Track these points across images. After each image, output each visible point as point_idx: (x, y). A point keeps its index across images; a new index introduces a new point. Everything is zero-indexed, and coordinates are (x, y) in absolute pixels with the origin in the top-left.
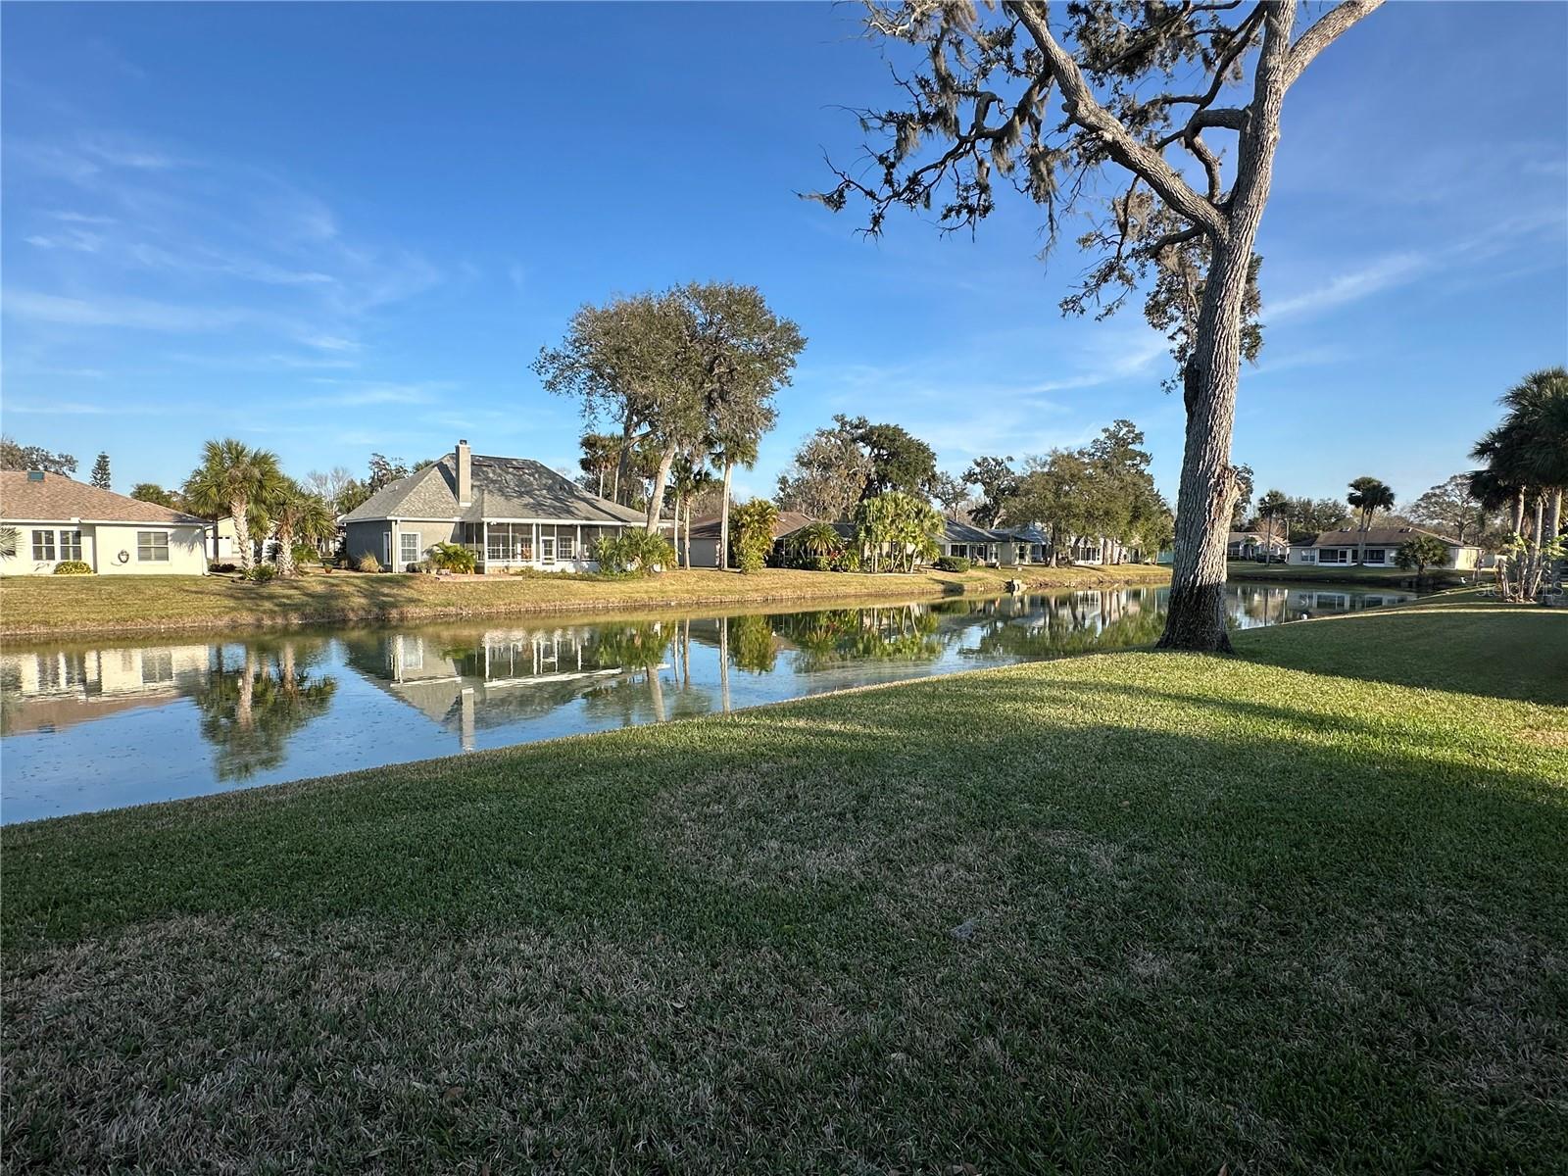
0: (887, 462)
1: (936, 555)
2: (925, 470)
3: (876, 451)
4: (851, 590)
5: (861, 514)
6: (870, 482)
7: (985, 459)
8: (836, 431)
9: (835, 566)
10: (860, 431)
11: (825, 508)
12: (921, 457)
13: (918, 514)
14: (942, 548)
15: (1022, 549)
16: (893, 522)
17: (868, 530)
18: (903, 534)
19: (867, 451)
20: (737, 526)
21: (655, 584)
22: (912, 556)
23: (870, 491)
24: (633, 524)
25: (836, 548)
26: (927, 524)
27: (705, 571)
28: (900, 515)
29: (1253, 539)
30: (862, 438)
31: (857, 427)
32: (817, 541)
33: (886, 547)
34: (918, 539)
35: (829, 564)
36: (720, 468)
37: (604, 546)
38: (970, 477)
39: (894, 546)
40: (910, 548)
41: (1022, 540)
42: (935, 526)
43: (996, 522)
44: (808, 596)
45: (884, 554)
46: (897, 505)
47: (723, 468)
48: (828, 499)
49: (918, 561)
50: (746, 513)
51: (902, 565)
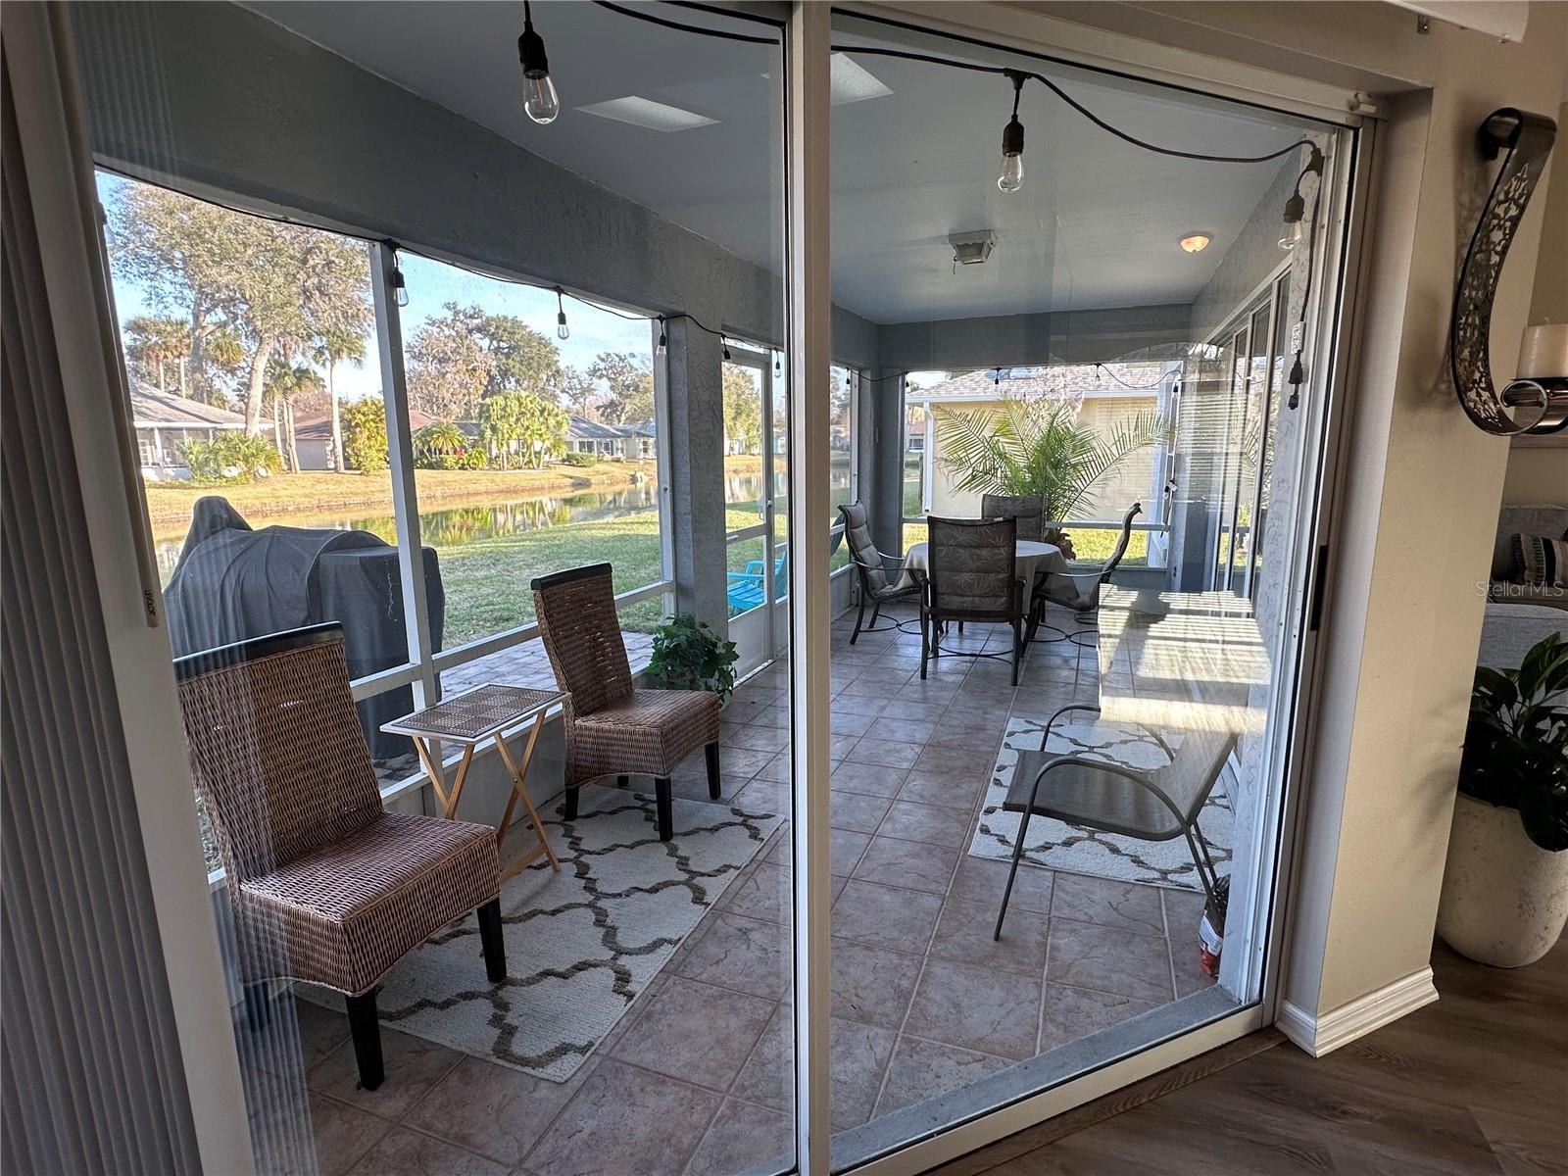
0: (508, 356)
1: (564, 451)
2: (548, 365)
3: (495, 342)
4: (481, 488)
5: (484, 412)
6: (492, 378)
7: (609, 355)
8: (449, 321)
9: (463, 464)
10: (476, 321)
11: (445, 405)
12: (543, 351)
13: (542, 412)
14: (570, 444)
15: (645, 443)
16: (518, 420)
17: (494, 429)
18: (529, 432)
19: (484, 344)
20: (350, 426)
21: (263, 490)
22: (540, 453)
23: (492, 388)
24: (225, 426)
25: (463, 447)
26: (552, 422)
27: (319, 474)
28: (523, 413)
29: (839, 432)
30: (479, 330)
31: (471, 317)
32: (441, 440)
33: (514, 445)
34: (544, 436)
35: (457, 463)
36: (324, 364)
37: (195, 449)
38: (594, 372)
39: (524, 444)
40: (538, 446)
41: (644, 435)
42: (559, 424)
43: (623, 418)
44: (438, 494)
45: (512, 452)
46: (521, 404)
47: (328, 364)
48: (448, 396)
49: (547, 458)
50: (359, 412)
51: (530, 461)
